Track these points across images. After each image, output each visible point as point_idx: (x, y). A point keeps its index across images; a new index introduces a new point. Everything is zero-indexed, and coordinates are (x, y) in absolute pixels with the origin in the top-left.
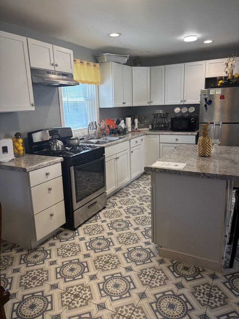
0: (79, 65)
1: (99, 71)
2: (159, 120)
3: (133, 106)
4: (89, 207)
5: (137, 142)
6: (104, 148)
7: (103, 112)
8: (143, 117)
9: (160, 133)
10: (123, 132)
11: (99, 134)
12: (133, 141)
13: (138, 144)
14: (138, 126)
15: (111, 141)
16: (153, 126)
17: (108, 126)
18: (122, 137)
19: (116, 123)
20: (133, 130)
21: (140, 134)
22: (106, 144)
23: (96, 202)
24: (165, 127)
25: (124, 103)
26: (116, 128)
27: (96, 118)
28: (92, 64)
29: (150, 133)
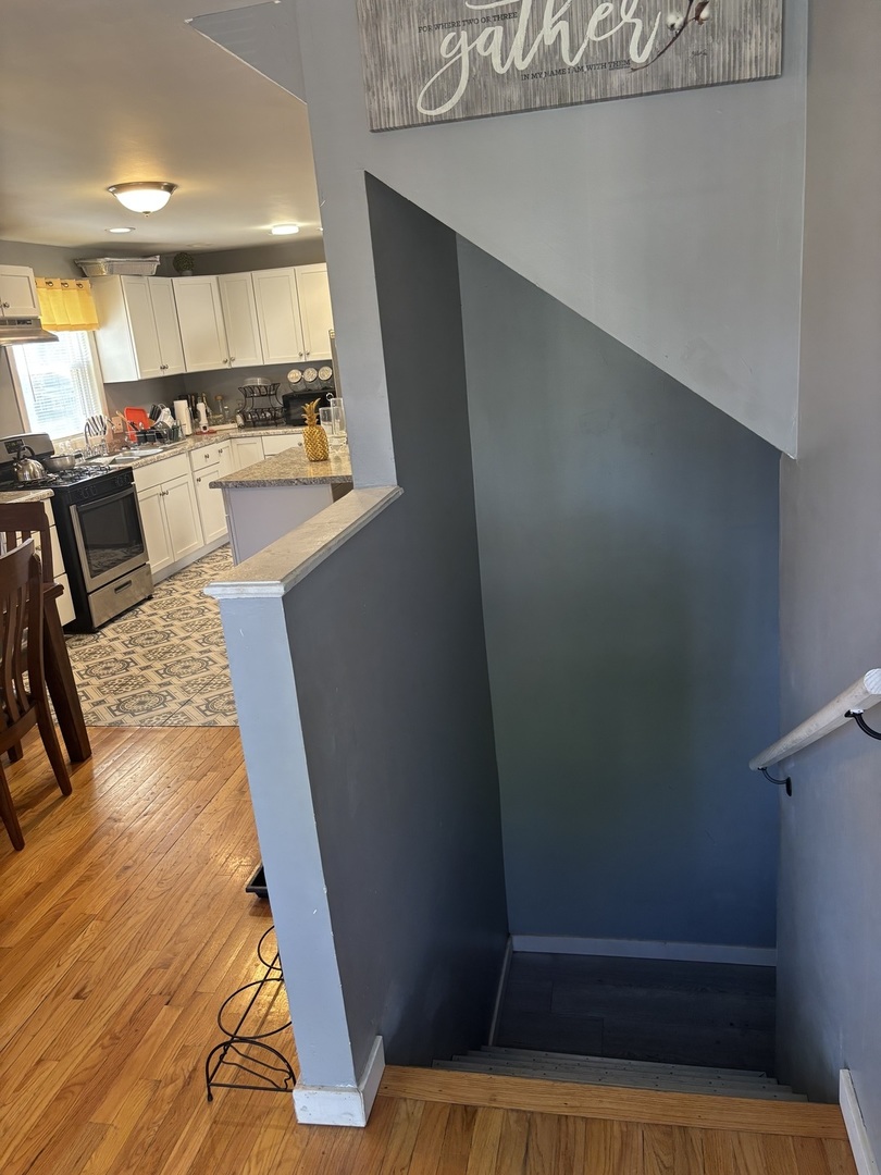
0: (43, 291)
1: (91, 298)
2: (260, 403)
3: (189, 371)
4: (116, 590)
5: (207, 457)
6: (130, 468)
7: (116, 392)
8: (219, 398)
9: (262, 432)
10: (170, 435)
11: (110, 445)
12: (198, 455)
13: (210, 461)
14: (208, 420)
15: (142, 457)
16: (245, 418)
17: (132, 424)
18: (168, 446)
19: (151, 417)
20: (198, 430)
21: (214, 439)
22: (134, 463)
23: (129, 583)
24: (274, 418)
25: (164, 368)
26: (153, 428)
27: (99, 409)
28: (72, 283)
29: (238, 434)
